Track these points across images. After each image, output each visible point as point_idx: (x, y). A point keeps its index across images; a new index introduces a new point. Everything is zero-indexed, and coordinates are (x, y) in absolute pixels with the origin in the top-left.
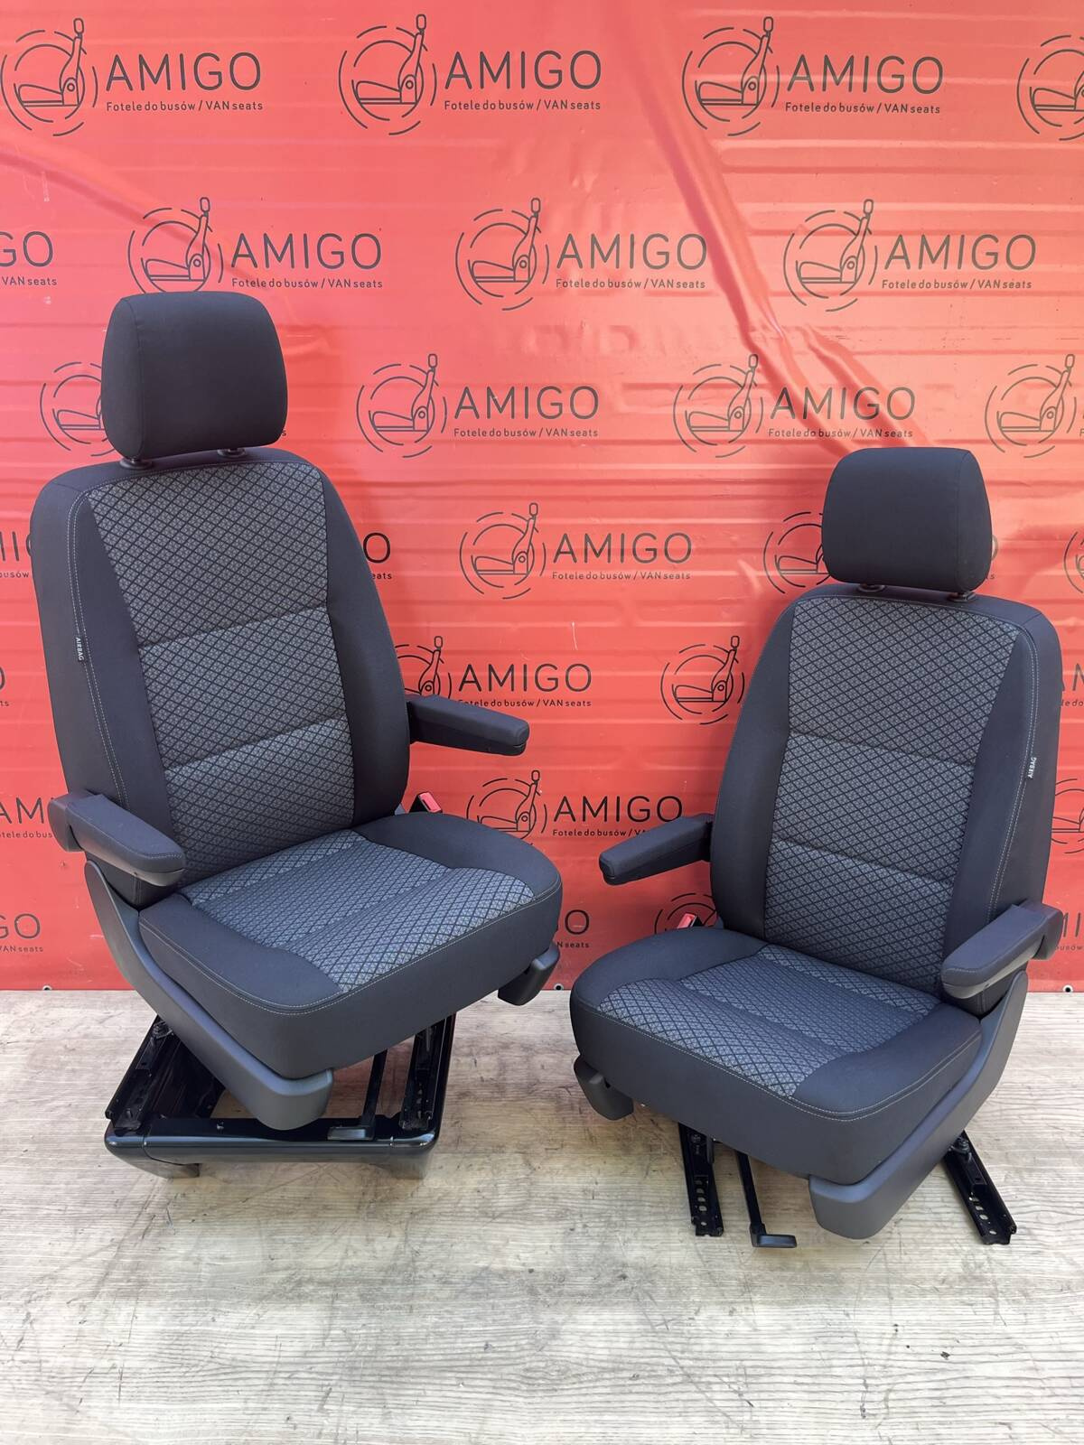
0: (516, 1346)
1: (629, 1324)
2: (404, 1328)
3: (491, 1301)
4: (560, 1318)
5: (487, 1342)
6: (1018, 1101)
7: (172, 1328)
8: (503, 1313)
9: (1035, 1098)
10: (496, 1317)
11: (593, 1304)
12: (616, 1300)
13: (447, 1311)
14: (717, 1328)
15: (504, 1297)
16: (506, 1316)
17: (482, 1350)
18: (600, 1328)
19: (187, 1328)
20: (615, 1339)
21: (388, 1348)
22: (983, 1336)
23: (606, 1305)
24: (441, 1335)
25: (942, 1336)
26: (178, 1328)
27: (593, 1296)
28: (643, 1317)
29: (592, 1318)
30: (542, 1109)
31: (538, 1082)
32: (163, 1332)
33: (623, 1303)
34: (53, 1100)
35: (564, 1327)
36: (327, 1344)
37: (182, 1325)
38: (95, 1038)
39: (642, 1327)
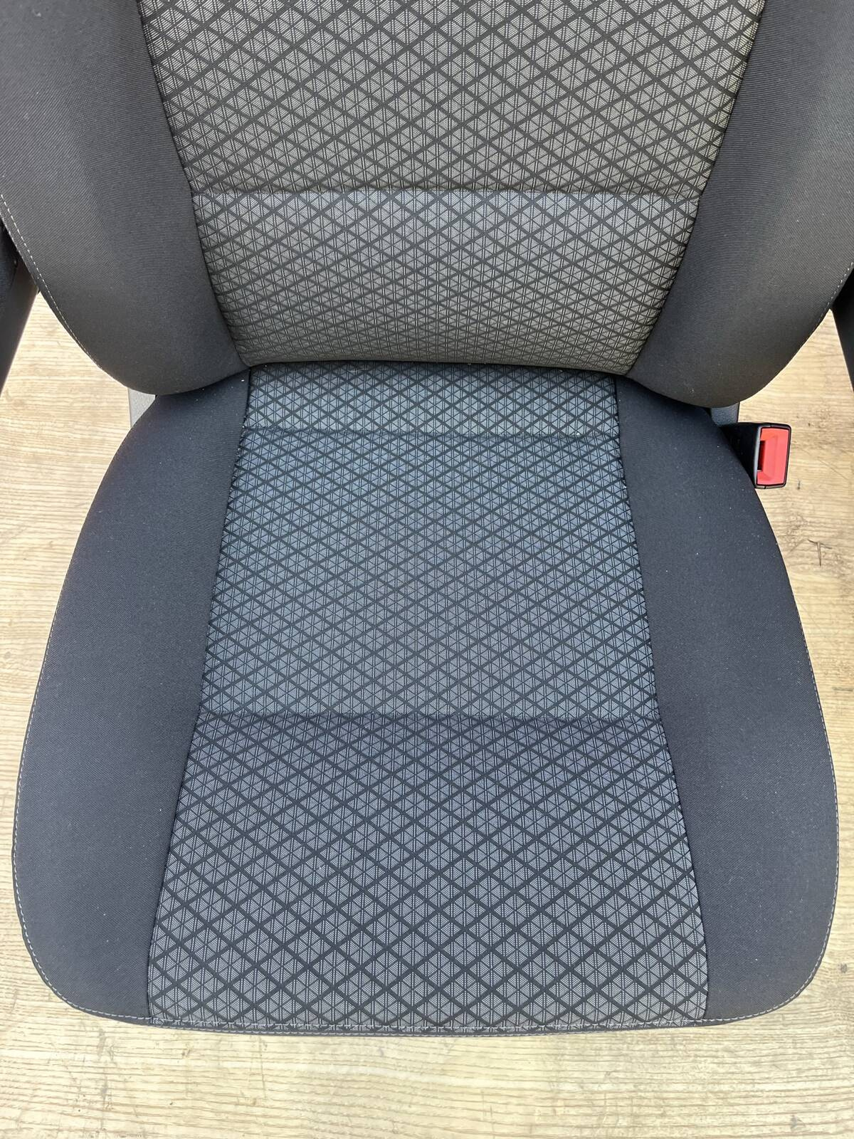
0: (836, 1122)
2: (669, 1082)
3: (791, 1030)
5: (793, 1113)
7: (323, 1069)
8: (810, 1056)
10: (800, 1065)
13: (727, 1050)
15: (806, 1023)
16: (816, 1063)
17: (788, 1129)
19: (345, 1070)
21: (649, 1121)
24: (724, 1097)
26: (331, 1068)
30: (816, 590)
32: (310, 1076)
34: (21, 529)
36: (560, 1111)
37: (336, 1063)
38: (52, 373)
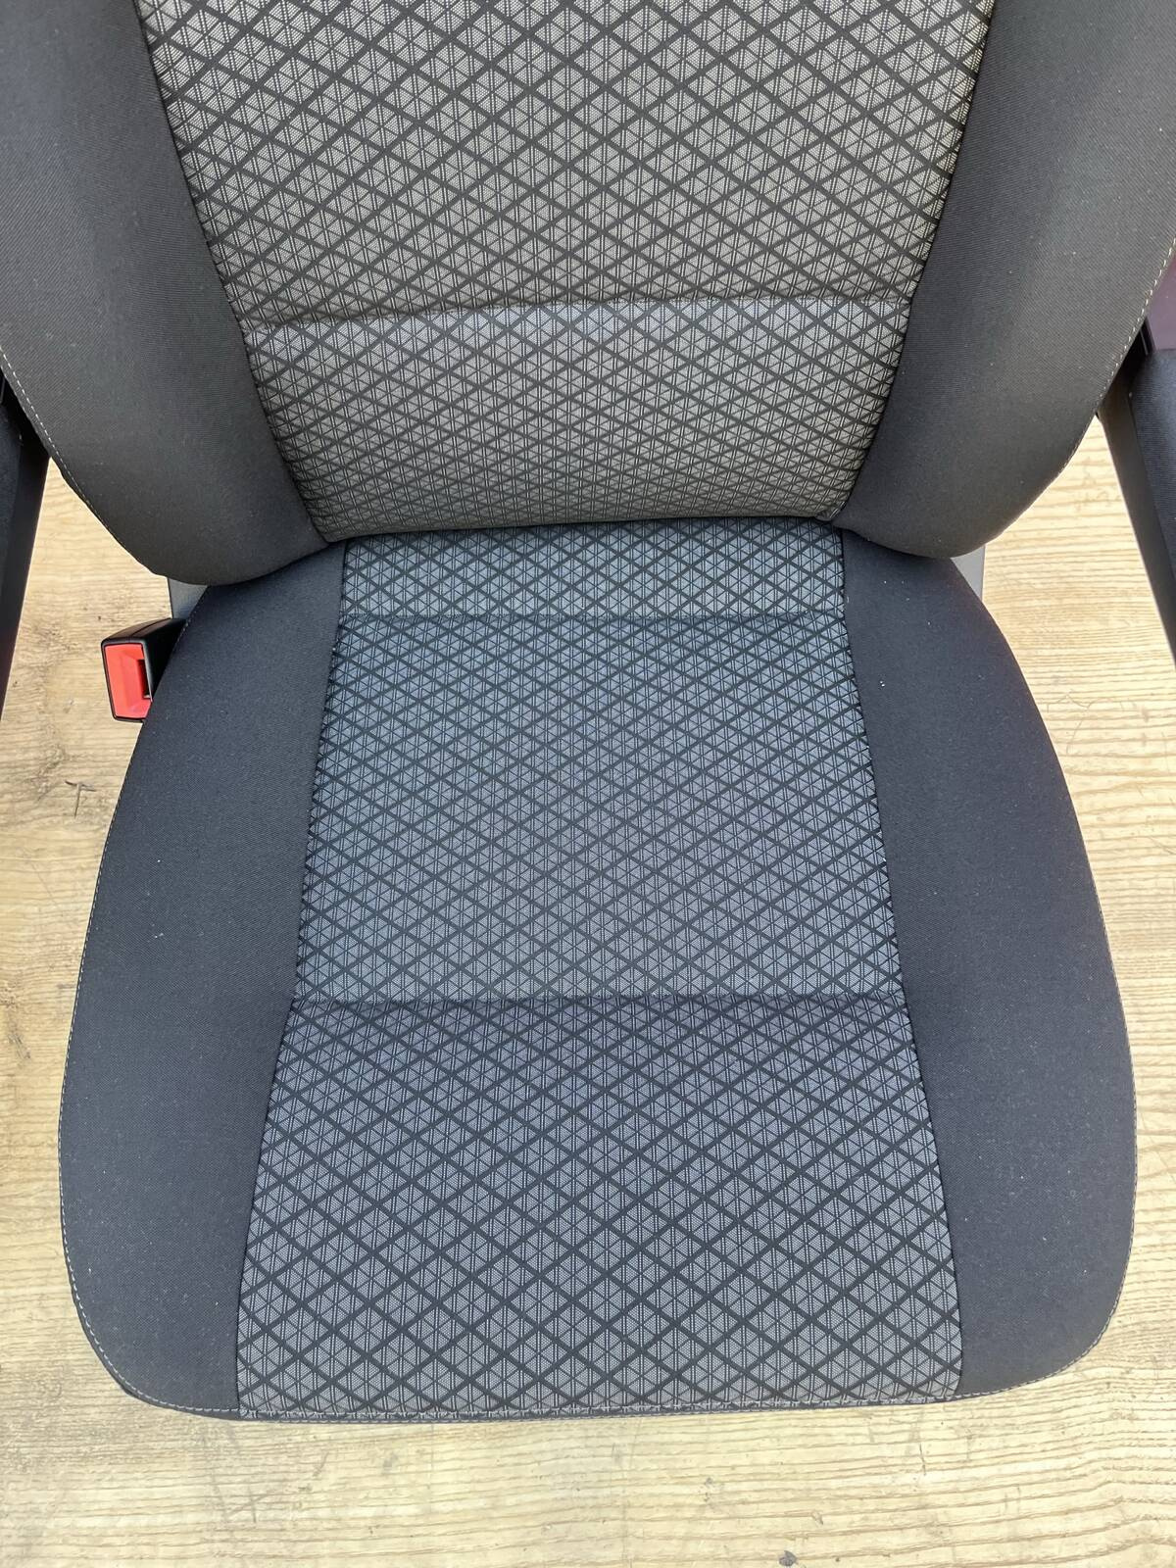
1: (178, 1510)
4: (43, 1499)
6: (1112, 765)
9: (1150, 748)
11: (112, 1458)
12: (158, 1446)
14: (351, 1513)
18: (123, 1522)
20: (146, 1550)
22: (871, 1505)
23: (138, 1460)
25: (793, 1507)
27: (114, 1438)
28: (209, 1490)
29: (107, 1497)
31: (66, 758)
33: (173, 1450)
35: (51, 1525)
39: (203, 1517)
